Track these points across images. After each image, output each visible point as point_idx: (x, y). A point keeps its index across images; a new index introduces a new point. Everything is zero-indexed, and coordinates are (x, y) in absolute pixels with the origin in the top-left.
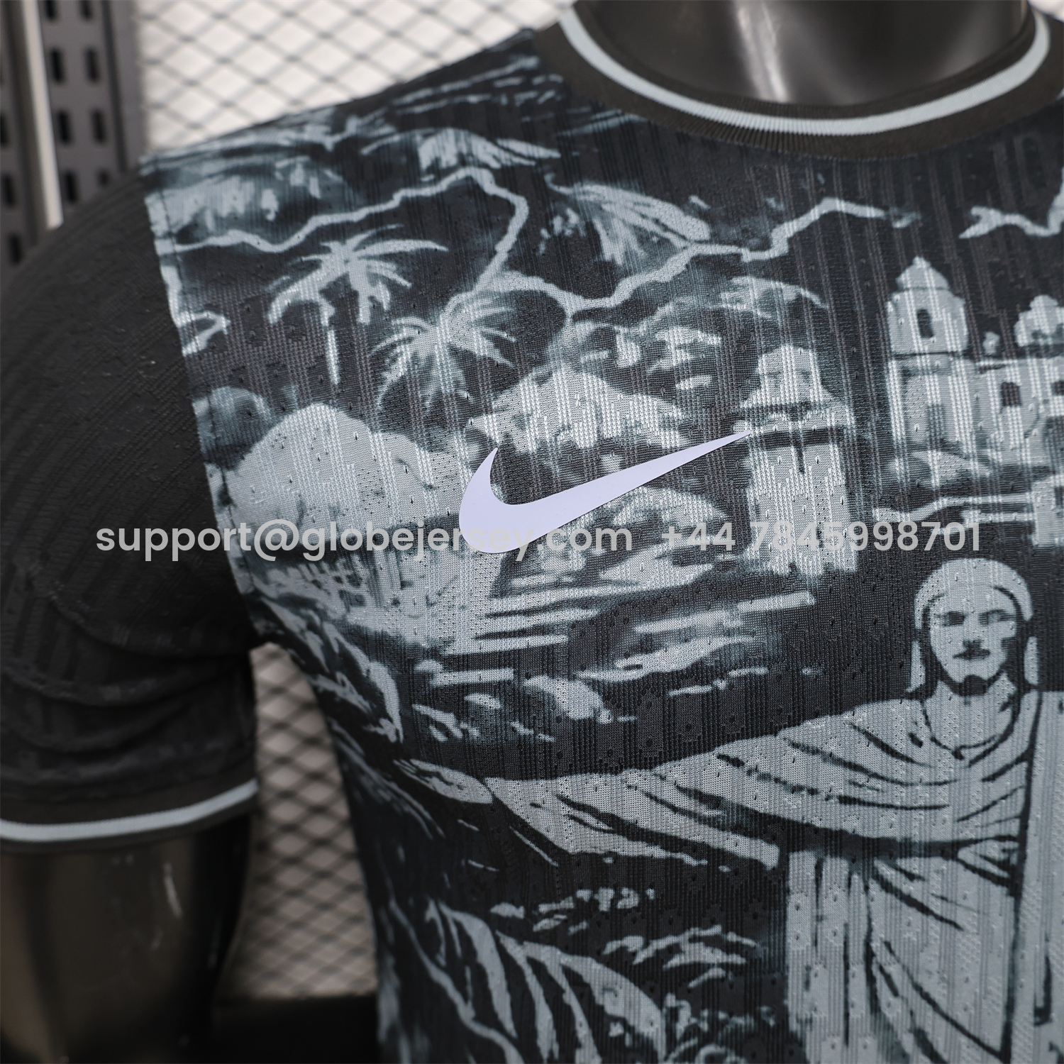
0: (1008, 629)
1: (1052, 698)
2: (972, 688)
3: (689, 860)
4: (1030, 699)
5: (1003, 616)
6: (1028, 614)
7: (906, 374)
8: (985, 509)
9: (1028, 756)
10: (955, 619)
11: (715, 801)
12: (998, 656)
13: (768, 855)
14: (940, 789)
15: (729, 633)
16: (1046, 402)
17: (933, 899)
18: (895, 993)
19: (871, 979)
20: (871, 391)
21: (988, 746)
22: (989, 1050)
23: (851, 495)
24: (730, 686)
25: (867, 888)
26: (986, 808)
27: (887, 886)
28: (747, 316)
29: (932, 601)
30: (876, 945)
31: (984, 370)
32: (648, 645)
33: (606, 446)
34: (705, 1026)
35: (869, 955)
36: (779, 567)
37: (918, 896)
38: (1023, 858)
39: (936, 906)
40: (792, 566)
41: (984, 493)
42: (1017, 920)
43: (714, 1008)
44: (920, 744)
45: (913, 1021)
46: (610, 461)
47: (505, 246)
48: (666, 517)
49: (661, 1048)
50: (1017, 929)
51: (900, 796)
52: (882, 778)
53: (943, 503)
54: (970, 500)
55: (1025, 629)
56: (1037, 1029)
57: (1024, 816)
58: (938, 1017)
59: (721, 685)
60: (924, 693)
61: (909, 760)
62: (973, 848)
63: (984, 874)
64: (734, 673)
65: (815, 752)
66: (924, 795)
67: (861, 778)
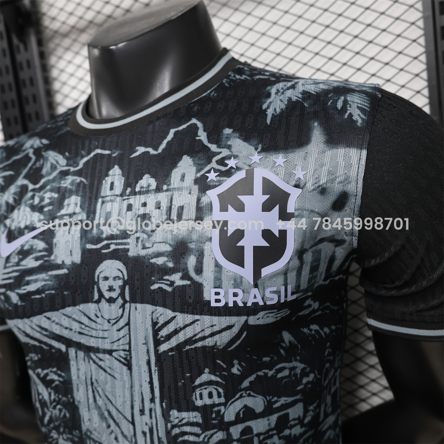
0: (120, 283)
1: (133, 305)
2: (111, 301)
3: (45, 347)
4: (127, 305)
5: (119, 278)
6: (126, 278)
7: (103, 202)
8: (116, 244)
9: (128, 324)
10: (106, 279)
11: (46, 330)
12: (118, 291)
13: (63, 348)
14: (105, 332)
15: (45, 280)
16: (139, 209)
17: (107, 368)
18: (100, 397)
19: (93, 392)
20: (92, 209)
21: (117, 319)
22: (128, 421)
23: (81, 240)
24: (46, 296)
25: (89, 362)
26: (119, 340)
27: (94, 362)
28: (66, 188)
29: (100, 273)
30: (93, 380)
31: (124, 200)
32: (28, 283)
33: (26, 227)
34: (57, 399)
35: (92, 384)
36: (59, 262)
37: (103, 366)
38: (131, 358)
39: (108, 370)
40: (63, 262)
41: (117, 239)
42: (131, 378)
43: (59, 394)
44: (98, 317)
45: (106, 407)
46: (26, 231)
47: (25, 172)
48: (34, 247)
49: (48, 403)
50: (132, 381)
51: (94, 333)
52: (89, 327)
53: (105, 242)
54: (113, 241)
55: (125, 283)
56: (141, 416)
57: (130, 344)
58: (113, 407)
59: (44, 295)
60: (98, 302)
61: (96, 322)
62: (116, 352)
63: (120, 361)
64: (47, 292)
65: (70, 317)
66: (101, 334)
67: (83, 327)
